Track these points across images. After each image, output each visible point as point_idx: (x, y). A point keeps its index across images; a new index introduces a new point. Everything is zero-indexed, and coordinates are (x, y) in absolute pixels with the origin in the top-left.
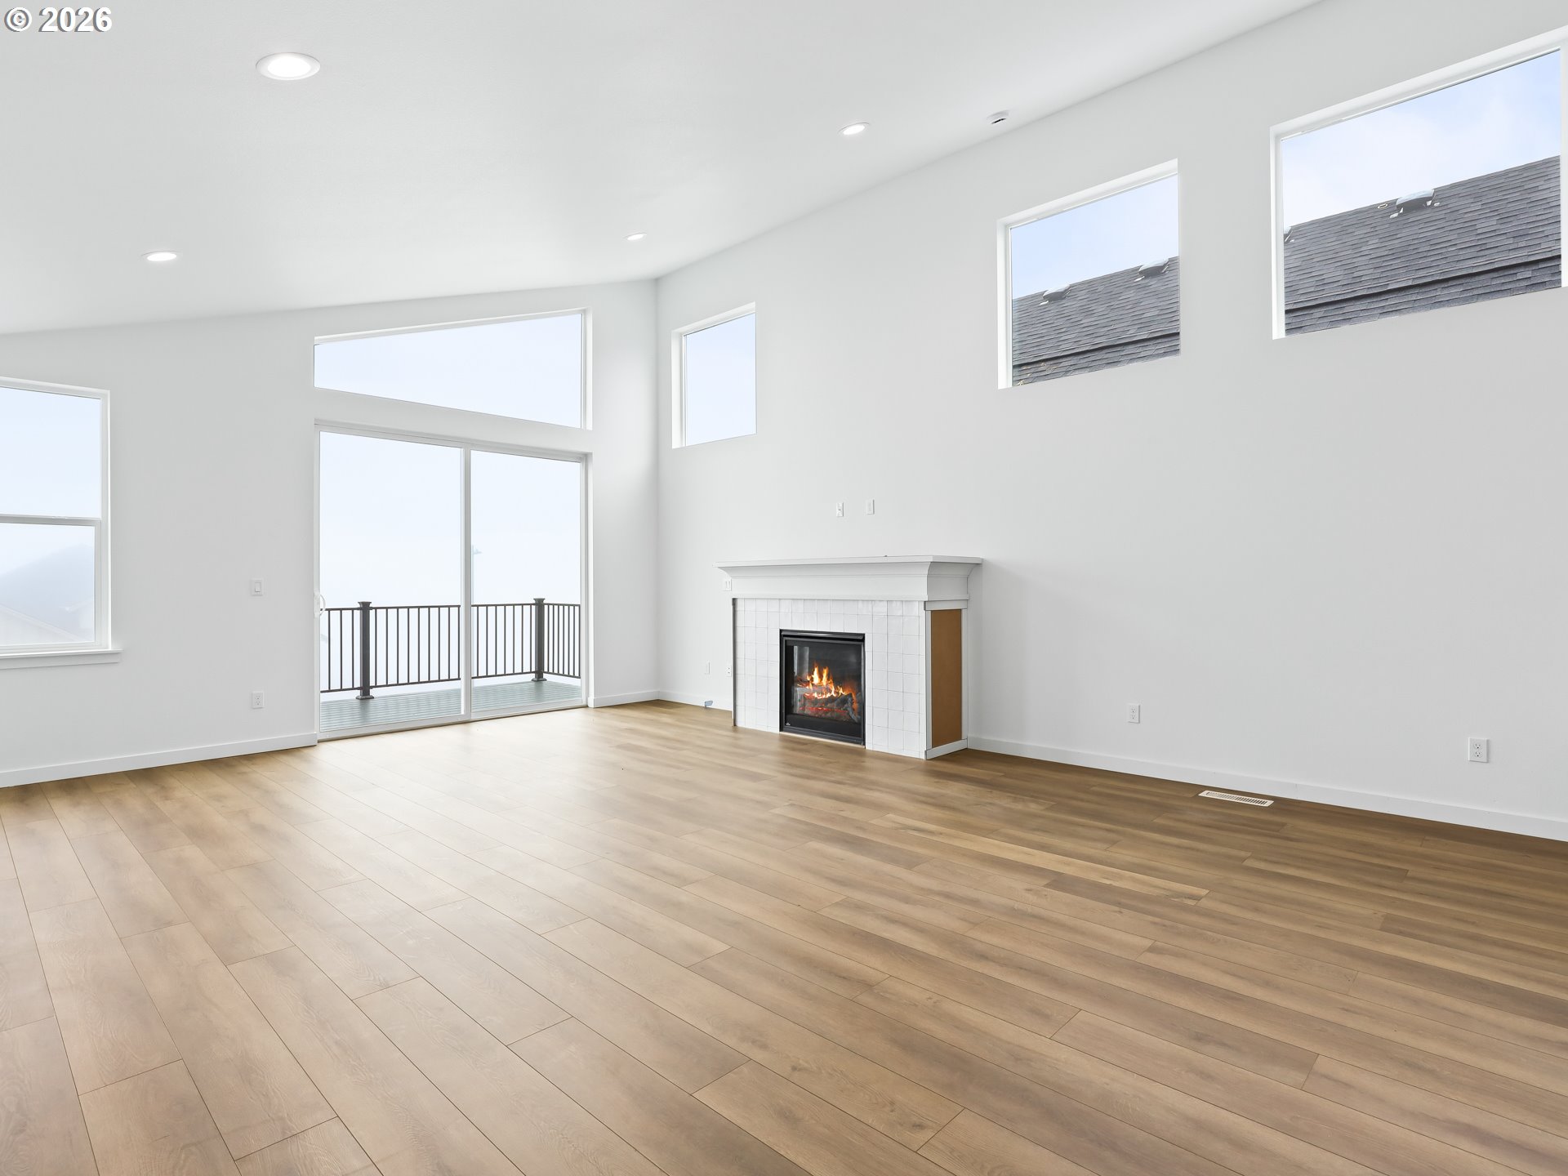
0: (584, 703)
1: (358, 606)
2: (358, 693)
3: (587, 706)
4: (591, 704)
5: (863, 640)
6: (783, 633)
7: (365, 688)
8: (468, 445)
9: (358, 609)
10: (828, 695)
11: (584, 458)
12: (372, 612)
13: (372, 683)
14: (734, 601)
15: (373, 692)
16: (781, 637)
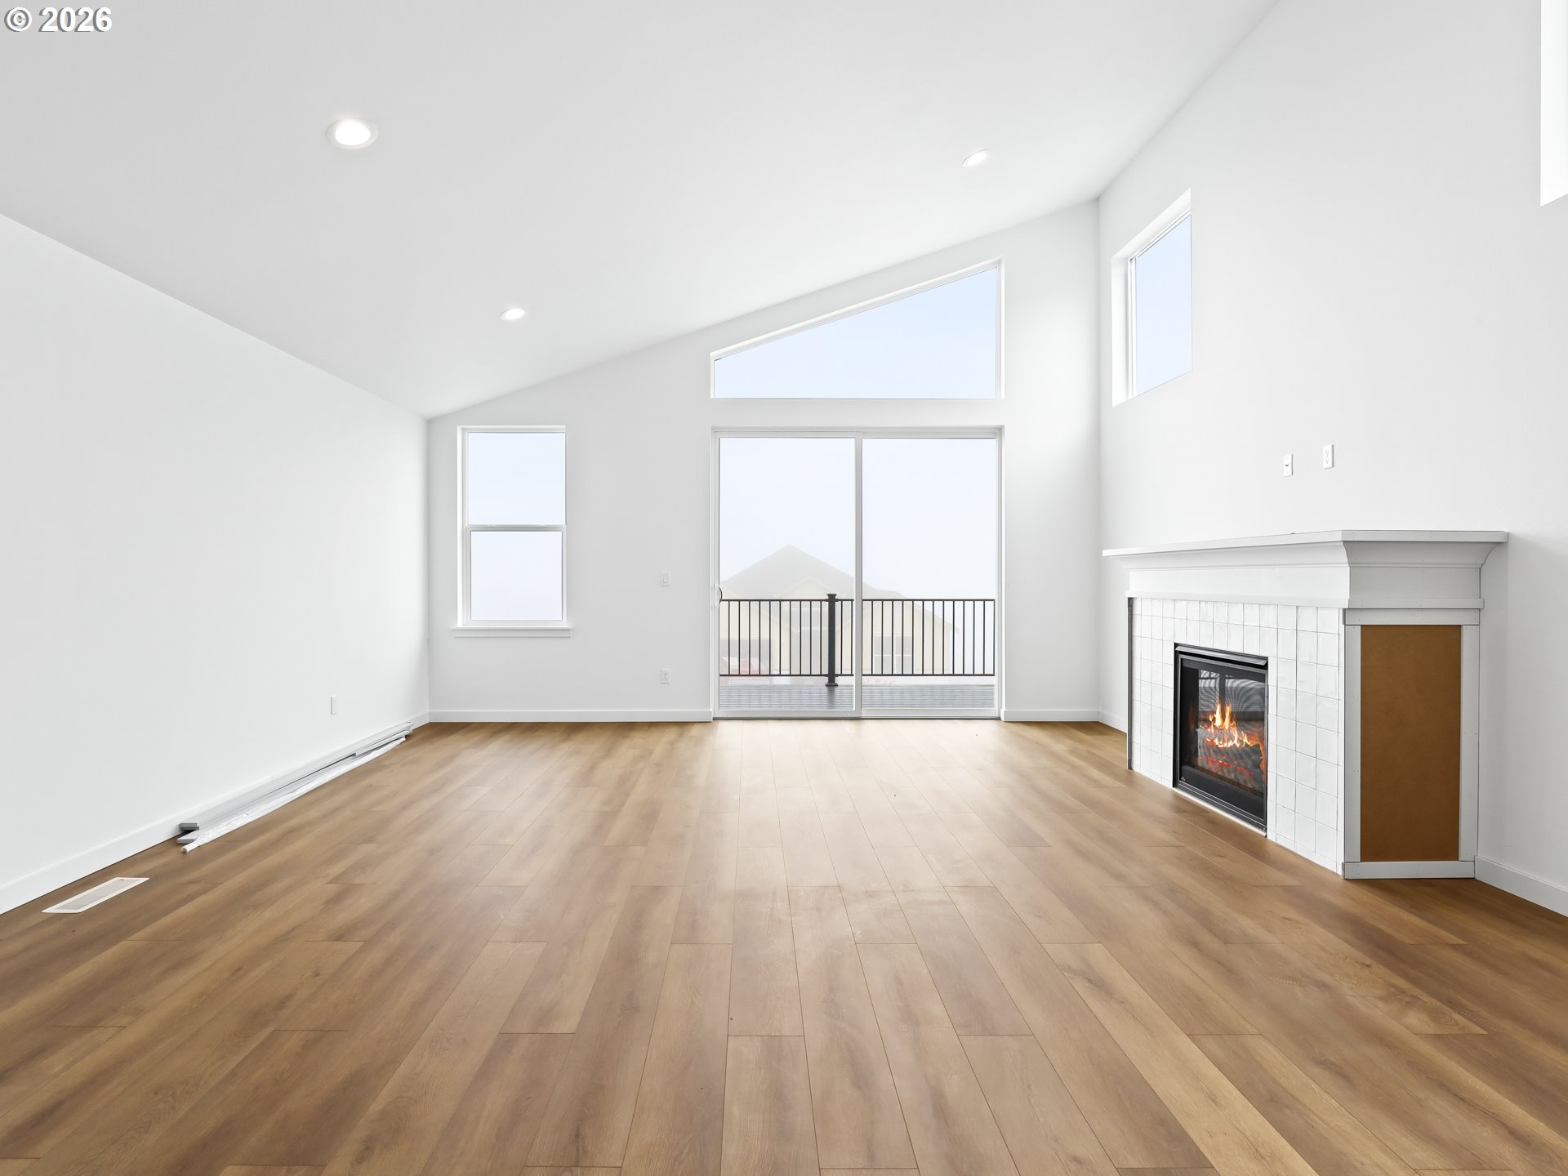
0: (997, 715)
1: (827, 598)
2: (826, 680)
3: (999, 719)
4: (1003, 718)
5: (1265, 667)
6: (1178, 649)
7: (832, 675)
8: (860, 433)
9: (826, 600)
10: (1230, 744)
11: (998, 432)
12: (838, 604)
13: (838, 671)
14: (1130, 600)
15: (839, 680)
16: (1177, 653)
